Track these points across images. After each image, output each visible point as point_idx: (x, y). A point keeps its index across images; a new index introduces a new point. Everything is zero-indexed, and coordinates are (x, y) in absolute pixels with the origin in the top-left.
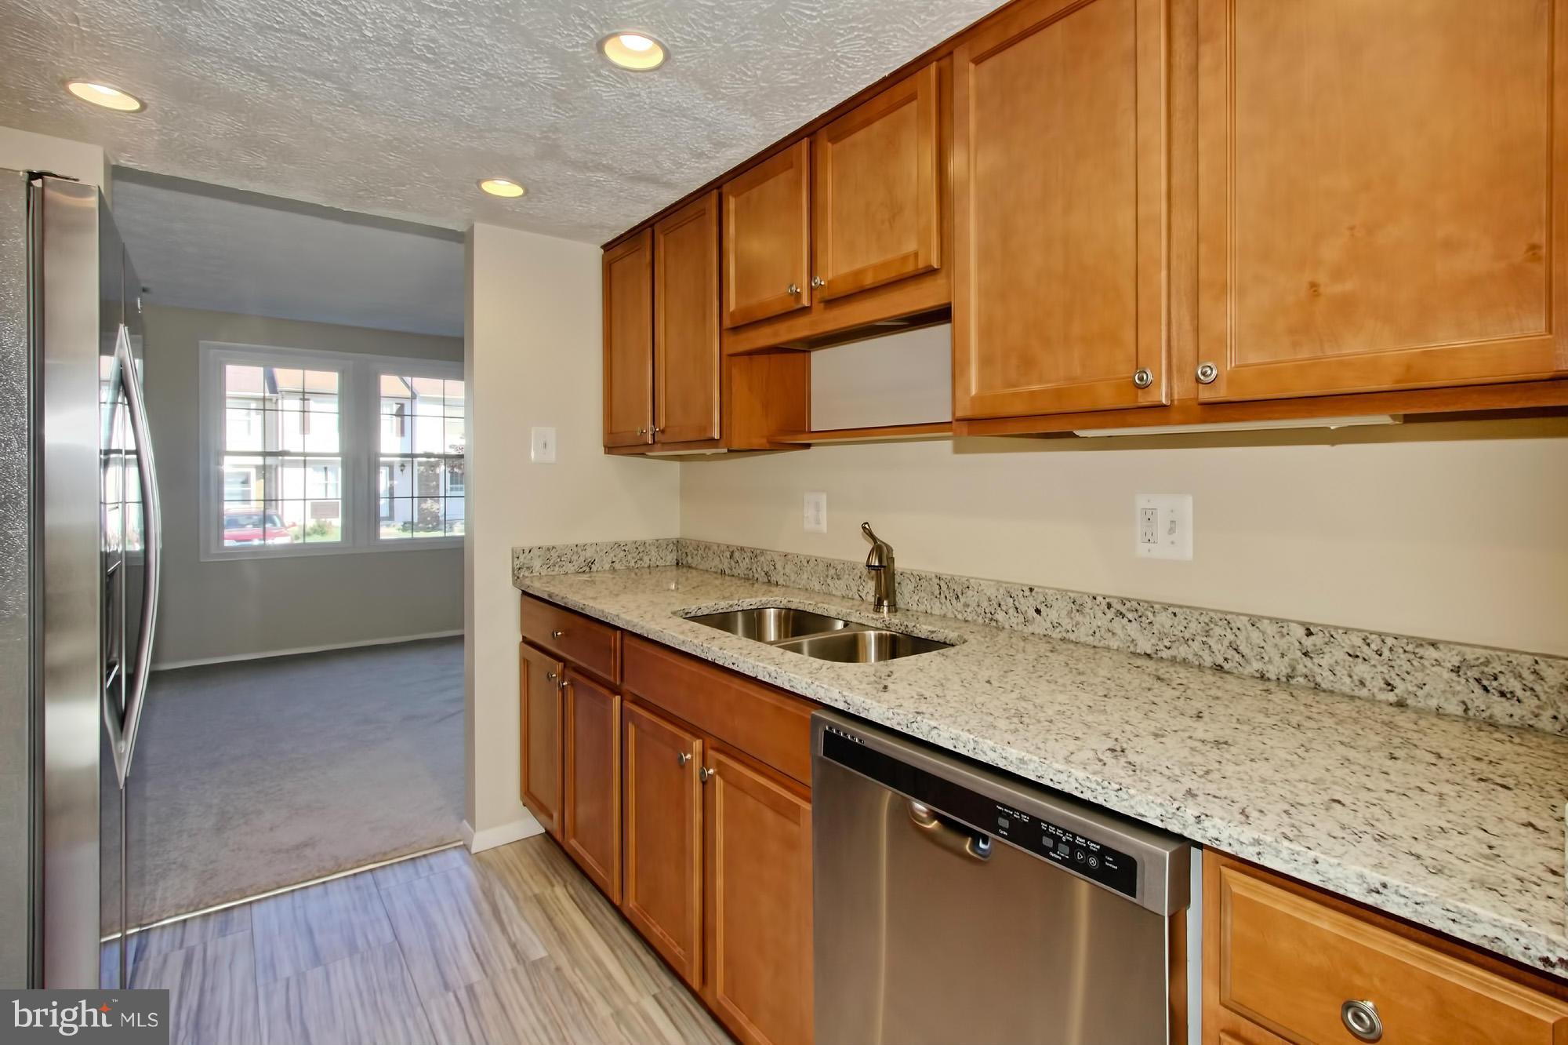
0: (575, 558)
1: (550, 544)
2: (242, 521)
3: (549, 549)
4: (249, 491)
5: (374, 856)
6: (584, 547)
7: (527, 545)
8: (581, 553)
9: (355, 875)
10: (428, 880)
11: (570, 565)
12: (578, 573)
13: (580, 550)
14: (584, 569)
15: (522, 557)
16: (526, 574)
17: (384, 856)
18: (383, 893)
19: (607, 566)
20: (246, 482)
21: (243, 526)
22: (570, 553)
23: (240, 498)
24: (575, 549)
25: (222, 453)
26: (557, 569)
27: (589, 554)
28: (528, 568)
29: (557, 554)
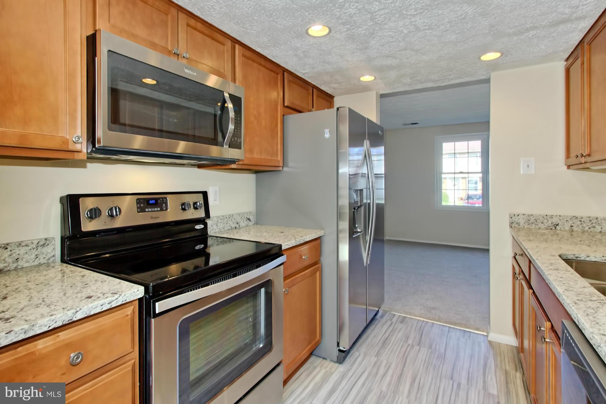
0: (545, 221)
1: (530, 213)
2: (473, 197)
3: (529, 216)
4: (477, 187)
5: (452, 322)
6: (552, 217)
7: (516, 212)
8: (550, 219)
9: (443, 325)
10: (466, 340)
11: (542, 225)
12: (547, 229)
13: (548, 218)
14: (551, 227)
15: (513, 218)
16: (516, 226)
17: (455, 324)
18: (449, 336)
19: (567, 228)
20: (476, 183)
21: (473, 199)
22: (542, 219)
23: (474, 189)
24: (545, 217)
25: (441, 173)
26: (534, 225)
27: (555, 220)
28: (517, 223)
29: (534, 218)
